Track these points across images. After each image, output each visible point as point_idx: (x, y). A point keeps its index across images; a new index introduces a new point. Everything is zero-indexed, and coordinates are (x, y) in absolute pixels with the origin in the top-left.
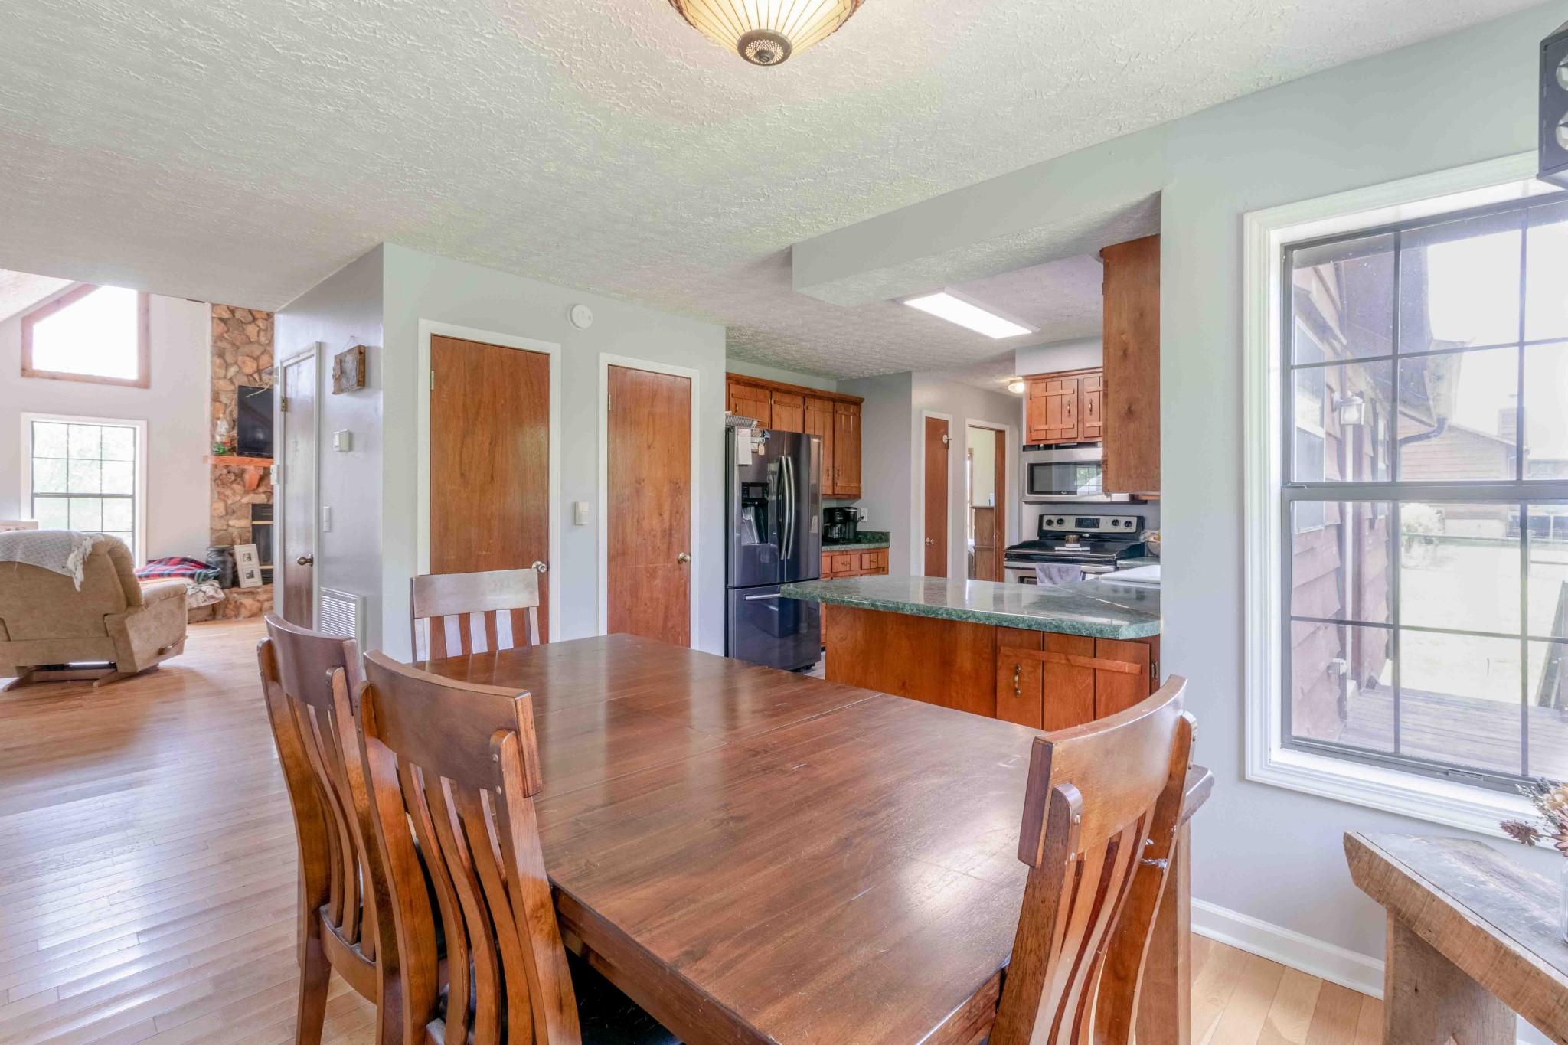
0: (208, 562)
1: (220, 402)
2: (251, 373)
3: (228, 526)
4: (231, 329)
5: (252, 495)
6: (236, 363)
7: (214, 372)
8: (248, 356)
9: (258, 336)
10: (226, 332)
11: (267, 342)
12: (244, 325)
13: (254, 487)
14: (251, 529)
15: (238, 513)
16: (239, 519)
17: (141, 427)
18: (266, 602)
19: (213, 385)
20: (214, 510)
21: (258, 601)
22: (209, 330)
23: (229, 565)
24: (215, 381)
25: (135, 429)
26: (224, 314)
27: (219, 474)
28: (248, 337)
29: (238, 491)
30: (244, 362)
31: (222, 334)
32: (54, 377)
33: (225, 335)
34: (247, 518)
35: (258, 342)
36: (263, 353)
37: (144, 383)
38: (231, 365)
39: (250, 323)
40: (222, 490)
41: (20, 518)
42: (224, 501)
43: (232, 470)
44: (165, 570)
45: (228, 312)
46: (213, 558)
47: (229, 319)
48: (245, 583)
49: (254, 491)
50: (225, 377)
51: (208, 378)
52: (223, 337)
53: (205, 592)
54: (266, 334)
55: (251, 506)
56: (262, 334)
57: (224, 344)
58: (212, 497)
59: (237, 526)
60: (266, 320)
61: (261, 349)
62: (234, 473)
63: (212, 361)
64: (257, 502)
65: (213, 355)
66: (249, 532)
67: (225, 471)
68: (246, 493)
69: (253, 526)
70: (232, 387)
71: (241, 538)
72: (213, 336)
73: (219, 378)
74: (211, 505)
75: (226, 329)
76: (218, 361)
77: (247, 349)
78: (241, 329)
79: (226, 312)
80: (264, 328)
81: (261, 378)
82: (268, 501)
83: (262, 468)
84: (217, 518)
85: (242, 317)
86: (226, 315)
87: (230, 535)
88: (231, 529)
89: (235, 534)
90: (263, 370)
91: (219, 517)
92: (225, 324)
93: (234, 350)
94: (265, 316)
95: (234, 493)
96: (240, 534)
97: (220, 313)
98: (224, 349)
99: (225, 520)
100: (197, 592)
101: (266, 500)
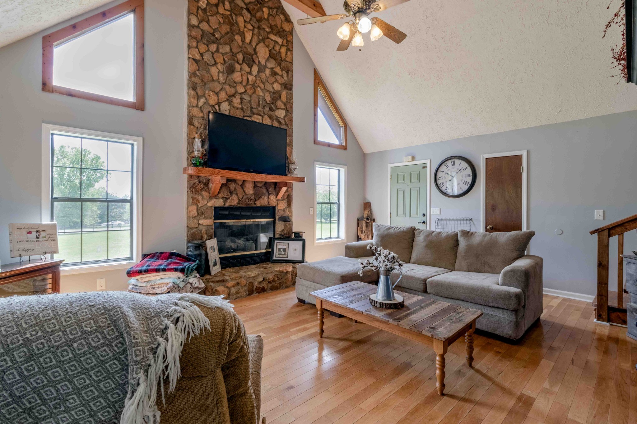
0: (188, 255)
1: (193, 125)
2: (213, 104)
3: (199, 224)
4: (201, 69)
5: (214, 200)
6: (204, 96)
7: (189, 100)
8: (211, 91)
9: (218, 76)
10: (198, 70)
11: (224, 81)
12: (209, 67)
13: (216, 193)
14: (213, 226)
15: (206, 214)
16: (206, 219)
17: (137, 143)
18: (233, 288)
19: (189, 112)
20: (190, 212)
21: (227, 287)
22: (186, 67)
23: (203, 258)
24: (190, 109)
25: (132, 145)
26: (197, 55)
27: (193, 183)
28: (211, 76)
29: (205, 197)
30: (209, 96)
31: (195, 71)
32: (70, 94)
33: (197, 72)
34: (211, 218)
35: (218, 81)
36: (221, 90)
37: (140, 106)
38: (201, 97)
39: (213, 65)
40: (195, 196)
41: (41, 222)
42: (196, 205)
43: (202, 180)
44: (160, 265)
45: (199, 55)
46: (192, 252)
47: (199, 61)
48: (213, 270)
49: (215, 197)
50: (197, 106)
51: (185, 106)
52: (196, 74)
53: (191, 284)
54: (223, 75)
55: (213, 209)
56: (221, 75)
57: (196, 80)
58: (188, 202)
59: (204, 224)
60: (223, 64)
61: (220, 86)
62: (203, 182)
63: (188, 93)
64: (217, 205)
65: (189, 88)
66: (212, 228)
67: (197, 181)
68: (211, 198)
69: (215, 223)
70: (202, 115)
71: (208, 235)
72: (189, 72)
73: (193, 106)
74: (188, 208)
75: (197, 68)
76: (193, 92)
77: (210, 85)
78: (207, 69)
80: (221, 70)
81: (219, 109)
82: (224, 204)
83: (226, 178)
84: (191, 218)
85: (208, 60)
86: (198, 57)
87: (201, 232)
88: (201, 227)
89: (203, 231)
90: (221, 103)
91: (193, 218)
92: (197, 64)
93: (202, 86)
94: (222, 61)
95: (203, 198)
96: (206, 231)
97: (194, 55)
98: (196, 84)
99: (197, 220)
100: (186, 285)
101: (223, 204)
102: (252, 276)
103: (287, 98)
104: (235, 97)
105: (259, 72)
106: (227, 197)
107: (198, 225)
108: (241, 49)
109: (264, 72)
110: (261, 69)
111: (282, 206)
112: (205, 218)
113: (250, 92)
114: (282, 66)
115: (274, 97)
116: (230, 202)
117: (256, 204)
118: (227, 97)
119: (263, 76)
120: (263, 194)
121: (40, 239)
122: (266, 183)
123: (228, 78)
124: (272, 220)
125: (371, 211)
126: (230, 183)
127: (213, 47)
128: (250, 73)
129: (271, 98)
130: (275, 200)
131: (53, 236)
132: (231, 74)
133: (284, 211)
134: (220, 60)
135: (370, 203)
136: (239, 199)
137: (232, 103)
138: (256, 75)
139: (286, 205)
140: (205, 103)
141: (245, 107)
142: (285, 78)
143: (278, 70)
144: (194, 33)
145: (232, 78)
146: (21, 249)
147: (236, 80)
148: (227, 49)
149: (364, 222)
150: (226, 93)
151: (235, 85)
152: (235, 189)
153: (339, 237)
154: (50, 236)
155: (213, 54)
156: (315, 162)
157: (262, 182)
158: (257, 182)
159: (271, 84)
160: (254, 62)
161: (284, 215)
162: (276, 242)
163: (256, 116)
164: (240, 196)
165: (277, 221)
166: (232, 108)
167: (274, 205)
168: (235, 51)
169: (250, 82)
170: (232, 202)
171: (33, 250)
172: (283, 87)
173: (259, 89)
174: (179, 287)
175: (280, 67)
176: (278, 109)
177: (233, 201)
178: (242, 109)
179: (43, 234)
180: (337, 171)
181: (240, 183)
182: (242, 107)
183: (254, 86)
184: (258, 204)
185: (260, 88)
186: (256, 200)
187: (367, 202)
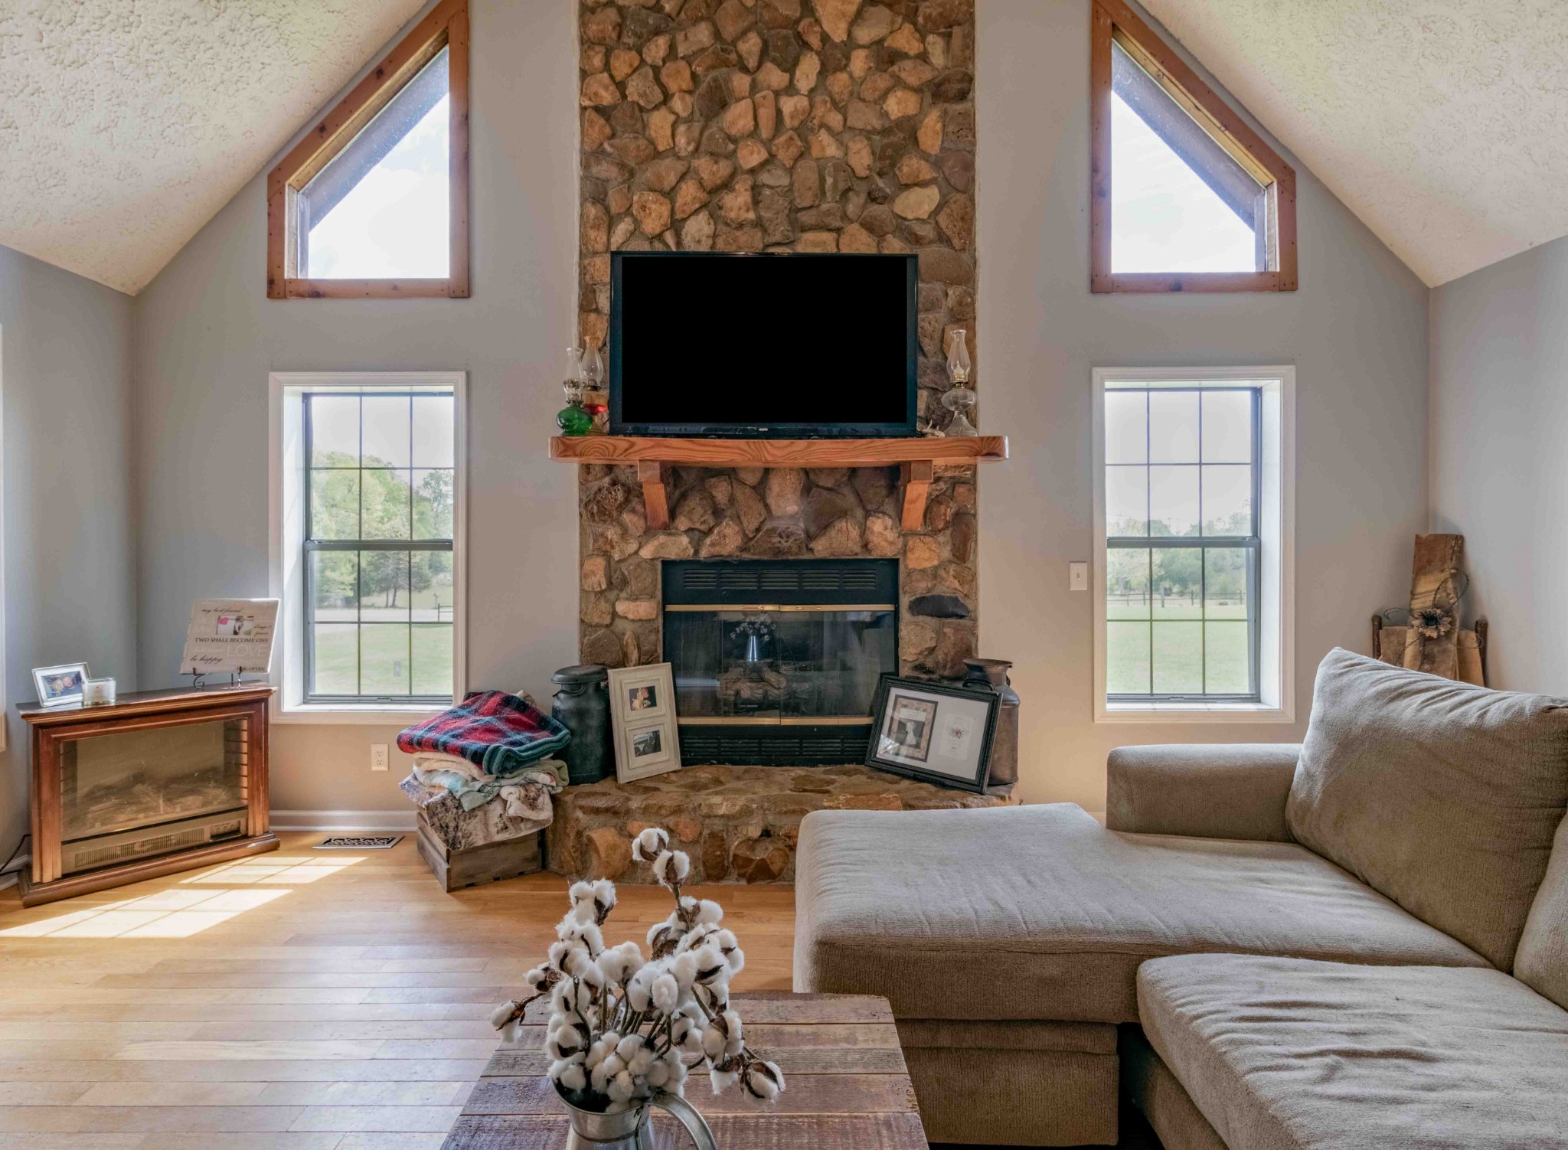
0: (550, 712)
1: (596, 311)
2: (658, 231)
3: (614, 615)
4: (618, 130)
5: (662, 539)
6: (628, 212)
7: (584, 238)
8: (651, 190)
9: (673, 136)
10: (609, 139)
11: (691, 148)
12: (645, 116)
13: (665, 517)
14: (660, 621)
15: (634, 586)
16: (636, 600)
17: (455, 388)
19: (583, 270)
20: (587, 577)
21: (630, 836)
22: (574, 142)
23: (594, 722)
24: (587, 262)
26: (603, 93)
27: (595, 489)
28: (652, 142)
29: (632, 529)
30: (644, 208)
31: (601, 144)
33: (607, 147)
34: (652, 596)
35: (673, 152)
36: (682, 177)
37: (461, 288)
38: (620, 217)
39: (656, 107)
40: (601, 529)
42: (605, 555)
43: (622, 478)
45: (612, 88)
47: (614, 107)
48: (631, 766)
49: (667, 528)
50: (606, 249)
51: (574, 255)
52: (604, 152)
54: (689, 128)
55: (659, 566)
56: (682, 129)
57: (604, 170)
58: (582, 547)
59: (632, 617)
60: (690, 92)
61: (681, 167)
62: (623, 485)
63: (580, 216)
64: (672, 554)
65: (583, 200)
66: (656, 631)
67: (605, 482)
68: (649, 532)
69: (664, 615)
71: (639, 649)
72: (583, 155)
73: (595, 254)
74: (582, 565)
75: (608, 132)
76: (593, 211)
77: (648, 173)
78: (639, 126)
79: (606, 88)
80: (683, 114)
81: (679, 243)
82: (696, 552)
83: (657, 465)
84: (592, 596)
85: (640, 96)
86: (607, 97)
87: (620, 640)
88: (620, 624)
89: (628, 637)
90: (684, 220)
91: (596, 593)
92: (607, 120)
93: (624, 182)
94: (687, 84)
95: (625, 534)
96: (637, 638)
97: (596, 94)
98: (608, 181)
99: (607, 601)
100: (489, 803)
101: (692, 551)
102: (721, 812)
103: (945, 134)
104: (733, 190)
105: (823, 73)
106: (703, 527)
107: (613, 619)
108: (751, 18)
109: (844, 68)
110: (833, 59)
111: (927, 555)
112: (634, 598)
113: (785, 156)
114: (920, 20)
115: (884, 148)
116: (713, 545)
117: (811, 550)
118: (703, 196)
119: (839, 82)
120: (843, 514)
121: (241, 636)
122: (853, 471)
123: (707, 133)
124: (889, 607)
125: (1461, 578)
126: (713, 480)
127: (658, 48)
128: (791, 89)
129: (873, 153)
130: (891, 535)
131: (265, 631)
132: (717, 114)
133: (935, 576)
134: (677, 79)
135: (1459, 540)
136: (745, 535)
137: (723, 213)
138: (812, 91)
139: (946, 553)
140: (632, 233)
141: (766, 214)
142: (938, 58)
143: (905, 40)
144: (594, 27)
145: (721, 130)
146: (199, 658)
147: (734, 131)
148: (702, 34)
149: (1411, 636)
150: (701, 183)
151: (731, 147)
152: (732, 500)
153: (1255, 698)
154: (259, 630)
155: (656, 70)
156: (1098, 372)
157: (833, 470)
158: (813, 470)
159: (875, 102)
160: (806, 45)
161: (935, 592)
162: (895, 692)
163: (809, 236)
164: (751, 525)
165: (905, 615)
166: (721, 227)
167: (889, 552)
168: (729, 31)
169: (788, 122)
170: (719, 544)
171: (219, 660)
172: (928, 99)
173: (823, 136)
174: (459, 806)
175: (915, 24)
176: (907, 187)
177: (727, 541)
178: (759, 224)
179: (247, 625)
180: (1248, 394)
181: (752, 479)
182: (759, 218)
183: (804, 130)
184: (821, 548)
185: (829, 129)
186: (810, 537)
187: (1440, 532)
